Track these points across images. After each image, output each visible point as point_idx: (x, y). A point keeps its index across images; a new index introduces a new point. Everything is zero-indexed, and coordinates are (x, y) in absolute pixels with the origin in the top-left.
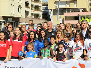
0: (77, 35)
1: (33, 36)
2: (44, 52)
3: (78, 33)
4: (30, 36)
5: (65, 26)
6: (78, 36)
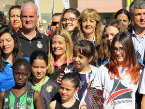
0: (117, 49)
2: (15, 104)
3: (118, 45)
5: (81, 21)
6: (118, 53)
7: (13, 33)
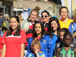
1: (40, 29)
4: (36, 29)
7: (57, 21)
